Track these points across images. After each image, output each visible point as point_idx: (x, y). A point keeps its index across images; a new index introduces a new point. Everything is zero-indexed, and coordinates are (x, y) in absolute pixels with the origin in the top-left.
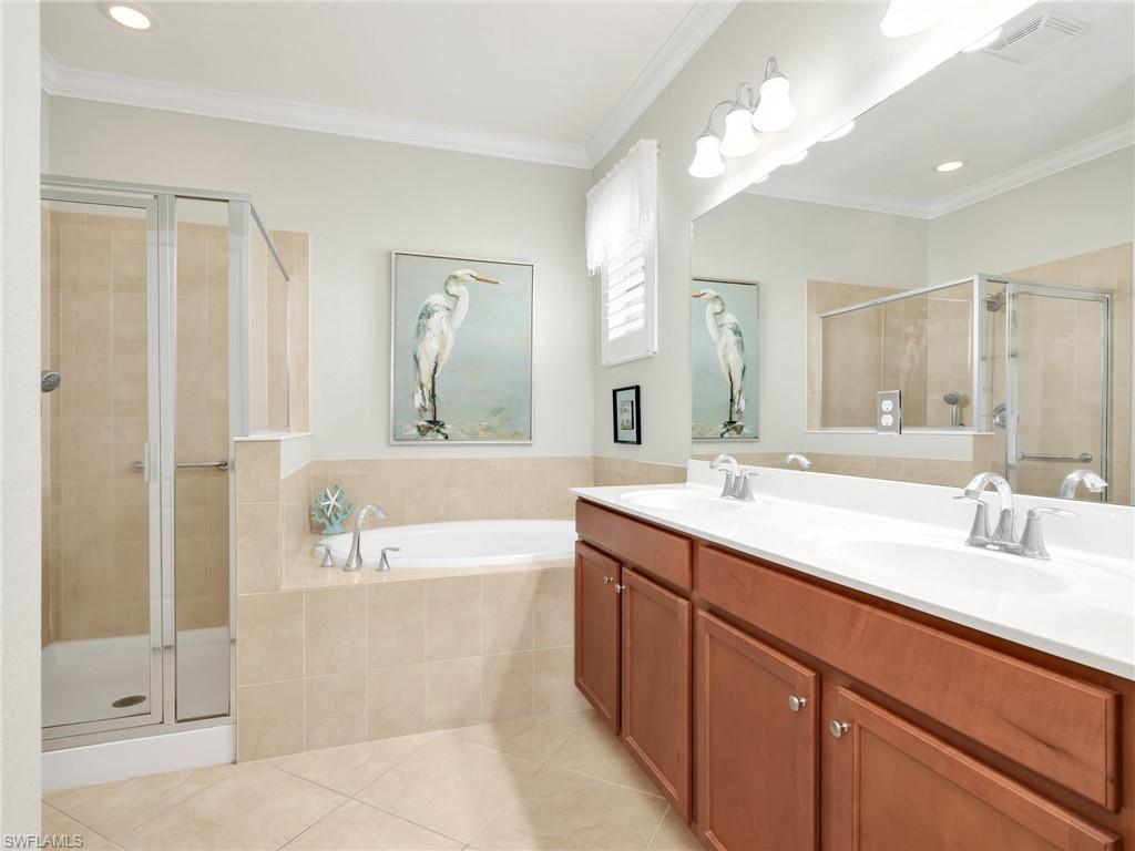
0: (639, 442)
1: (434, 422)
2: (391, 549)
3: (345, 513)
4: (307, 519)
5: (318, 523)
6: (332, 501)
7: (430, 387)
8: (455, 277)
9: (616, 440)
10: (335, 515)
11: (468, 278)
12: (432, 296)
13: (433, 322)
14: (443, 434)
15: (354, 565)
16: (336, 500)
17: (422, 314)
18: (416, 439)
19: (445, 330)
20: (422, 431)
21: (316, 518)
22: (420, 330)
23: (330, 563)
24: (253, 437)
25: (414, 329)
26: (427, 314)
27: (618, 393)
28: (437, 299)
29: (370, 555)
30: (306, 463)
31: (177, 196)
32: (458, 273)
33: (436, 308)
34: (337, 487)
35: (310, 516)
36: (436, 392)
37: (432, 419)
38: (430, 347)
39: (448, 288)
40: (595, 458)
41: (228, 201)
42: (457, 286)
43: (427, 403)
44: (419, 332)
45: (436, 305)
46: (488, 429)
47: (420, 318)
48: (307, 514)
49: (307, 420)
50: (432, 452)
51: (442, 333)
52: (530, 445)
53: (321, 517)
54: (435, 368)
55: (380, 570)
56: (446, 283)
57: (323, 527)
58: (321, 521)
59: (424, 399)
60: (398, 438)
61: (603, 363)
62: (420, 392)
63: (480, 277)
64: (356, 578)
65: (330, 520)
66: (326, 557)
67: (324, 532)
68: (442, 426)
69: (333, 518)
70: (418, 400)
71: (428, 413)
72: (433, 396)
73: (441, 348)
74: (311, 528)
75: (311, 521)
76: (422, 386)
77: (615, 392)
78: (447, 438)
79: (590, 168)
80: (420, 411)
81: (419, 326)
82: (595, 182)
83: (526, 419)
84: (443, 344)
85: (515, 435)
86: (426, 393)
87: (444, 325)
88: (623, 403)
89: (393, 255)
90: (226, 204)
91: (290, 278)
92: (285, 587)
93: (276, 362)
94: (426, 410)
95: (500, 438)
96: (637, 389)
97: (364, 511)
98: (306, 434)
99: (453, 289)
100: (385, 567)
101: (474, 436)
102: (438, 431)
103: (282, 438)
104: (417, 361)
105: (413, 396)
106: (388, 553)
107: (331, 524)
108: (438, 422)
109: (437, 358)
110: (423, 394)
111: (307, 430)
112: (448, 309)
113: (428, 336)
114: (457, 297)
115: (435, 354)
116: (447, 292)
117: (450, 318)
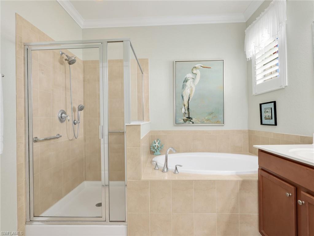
0: (276, 124)
1: (189, 118)
2: (178, 165)
3: (161, 148)
4: (149, 150)
5: (153, 151)
6: (157, 144)
7: (187, 106)
8: (195, 67)
9: (262, 123)
10: (158, 149)
11: (200, 67)
12: (187, 75)
13: (188, 84)
14: (192, 122)
15: (166, 170)
16: (158, 144)
17: (184, 81)
18: (182, 124)
19: (192, 86)
20: (185, 121)
21: (152, 149)
22: (184, 87)
23: (157, 168)
24: (132, 123)
25: (182, 86)
26: (186, 81)
27: (262, 105)
28: (189, 76)
29: (171, 166)
30: (149, 132)
31: (108, 42)
32: (196, 66)
33: (189, 79)
34: (158, 139)
35: (150, 149)
36: (189, 108)
37: (188, 117)
38: (187, 92)
39: (193, 71)
40: (249, 130)
41: (123, 41)
42: (196, 70)
43: (186, 111)
44: (183, 87)
45: (189, 77)
46: (208, 120)
47: (184, 82)
48: (149, 148)
49: (149, 118)
50: (188, 128)
51: (191, 87)
52: (223, 126)
53: (153, 149)
54: (189, 99)
55: (175, 173)
56: (192, 70)
57: (154, 152)
58: (153, 150)
59: (185, 110)
60: (177, 123)
61: (254, 93)
62: (184, 107)
63: (204, 66)
64: (166, 177)
65: (156, 150)
66: (156, 166)
67: (154, 154)
68: (192, 119)
69: (157, 149)
70: (183, 110)
71: (186, 115)
72: (188, 109)
73: (191, 92)
74: (150, 152)
75: (150, 150)
76: (184, 105)
77: (261, 105)
78: (193, 123)
79: (245, 22)
80: (184, 114)
81: (183, 85)
82: (247, 26)
83: (222, 116)
84: (191, 91)
85: (218, 122)
86: (186, 108)
87: (192, 84)
88: (266, 109)
89: (175, 62)
90: (122, 43)
91: (143, 73)
92: (143, 178)
93: (140, 99)
94: (186, 114)
95: (212, 123)
96: (275, 103)
97: (169, 150)
98: (149, 122)
99: (195, 71)
100: (177, 172)
101: (203, 122)
102: (190, 121)
103: (141, 124)
104: (183, 97)
105: (182, 109)
106: (178, 167)
107: (157, 151)
108: (190, 118)
109: (189, 96)
110: (185, 108)
111: (149, 121)
112: (193, 78)
113: (186, 88)
114: (196, 74)
115: (189, 94)
116: (193, 73)
117: (193, 82)
